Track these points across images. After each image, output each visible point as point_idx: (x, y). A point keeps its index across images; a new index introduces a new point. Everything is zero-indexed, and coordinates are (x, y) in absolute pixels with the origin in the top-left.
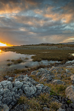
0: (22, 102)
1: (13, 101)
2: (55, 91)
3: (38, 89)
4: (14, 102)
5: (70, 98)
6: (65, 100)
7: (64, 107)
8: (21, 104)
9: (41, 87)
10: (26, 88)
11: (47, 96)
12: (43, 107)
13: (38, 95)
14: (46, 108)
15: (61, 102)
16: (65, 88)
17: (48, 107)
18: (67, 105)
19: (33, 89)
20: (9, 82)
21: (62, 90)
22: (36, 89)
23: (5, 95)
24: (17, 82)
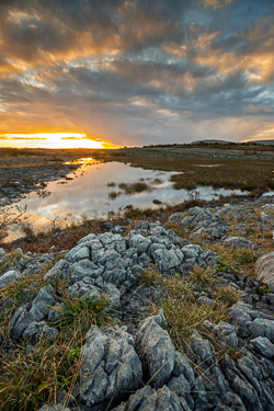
0: (149, 282)
1: (127, 277)
2: (230, 263)
3: (186, 256)
4: (132, 280)
5: (265, 281)
6: (252, 285)
7: (250, 300)
8: (147, 286)
9: (194, 252)
10: (158, 251)
11: (208, 273)
12: (197, 297)
13: (187, 269)
14: (206, 299)
15: (243, 288)
16: (255, 259)
17: (210, 297)
18: (256, 297)
19: (175, 255)
20: (118, 236)
21: (249, 261)
22: (181, 255)
23: (109, 265)
24: (137, 237)
